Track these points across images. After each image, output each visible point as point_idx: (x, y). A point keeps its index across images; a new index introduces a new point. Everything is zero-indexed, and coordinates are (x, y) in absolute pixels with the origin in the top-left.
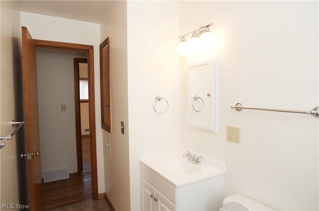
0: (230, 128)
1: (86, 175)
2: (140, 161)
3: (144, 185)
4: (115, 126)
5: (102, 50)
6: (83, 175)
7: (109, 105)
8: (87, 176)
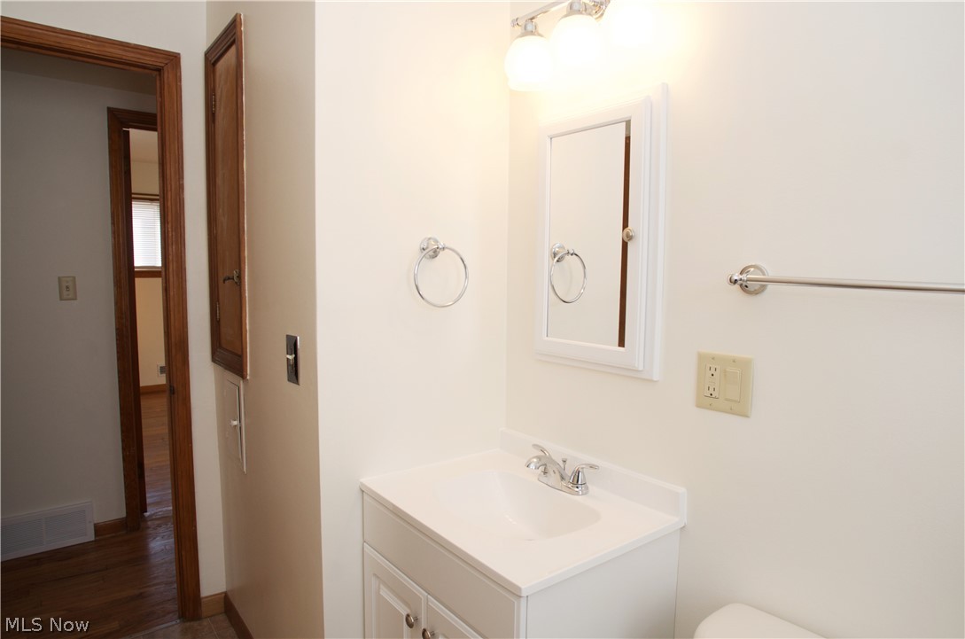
0: (713, 359)
1: (159, 526)
2: (361, 483)
3: (375, 575)
4: (265, 354)
5: (214, 71)
6: (149, 528)
7: (240, 277)
8: (160, 530)
